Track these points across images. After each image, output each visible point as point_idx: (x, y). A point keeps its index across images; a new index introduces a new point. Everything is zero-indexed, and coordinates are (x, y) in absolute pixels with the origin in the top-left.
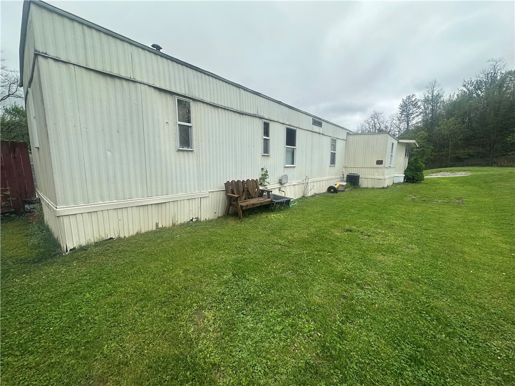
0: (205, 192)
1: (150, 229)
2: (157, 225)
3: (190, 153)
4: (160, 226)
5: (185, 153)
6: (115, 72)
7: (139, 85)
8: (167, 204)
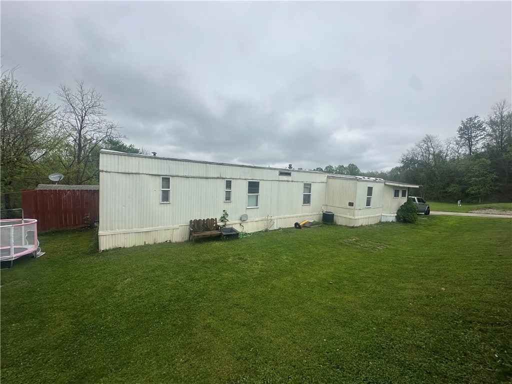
0: (177, 226)
1: (141, 244)
2: (145, 243)
3: (168, 205)
4: (147, 243)
5: (165, 205)
6: (130, 172)
7: (141, 175)
8: (152, 232)
